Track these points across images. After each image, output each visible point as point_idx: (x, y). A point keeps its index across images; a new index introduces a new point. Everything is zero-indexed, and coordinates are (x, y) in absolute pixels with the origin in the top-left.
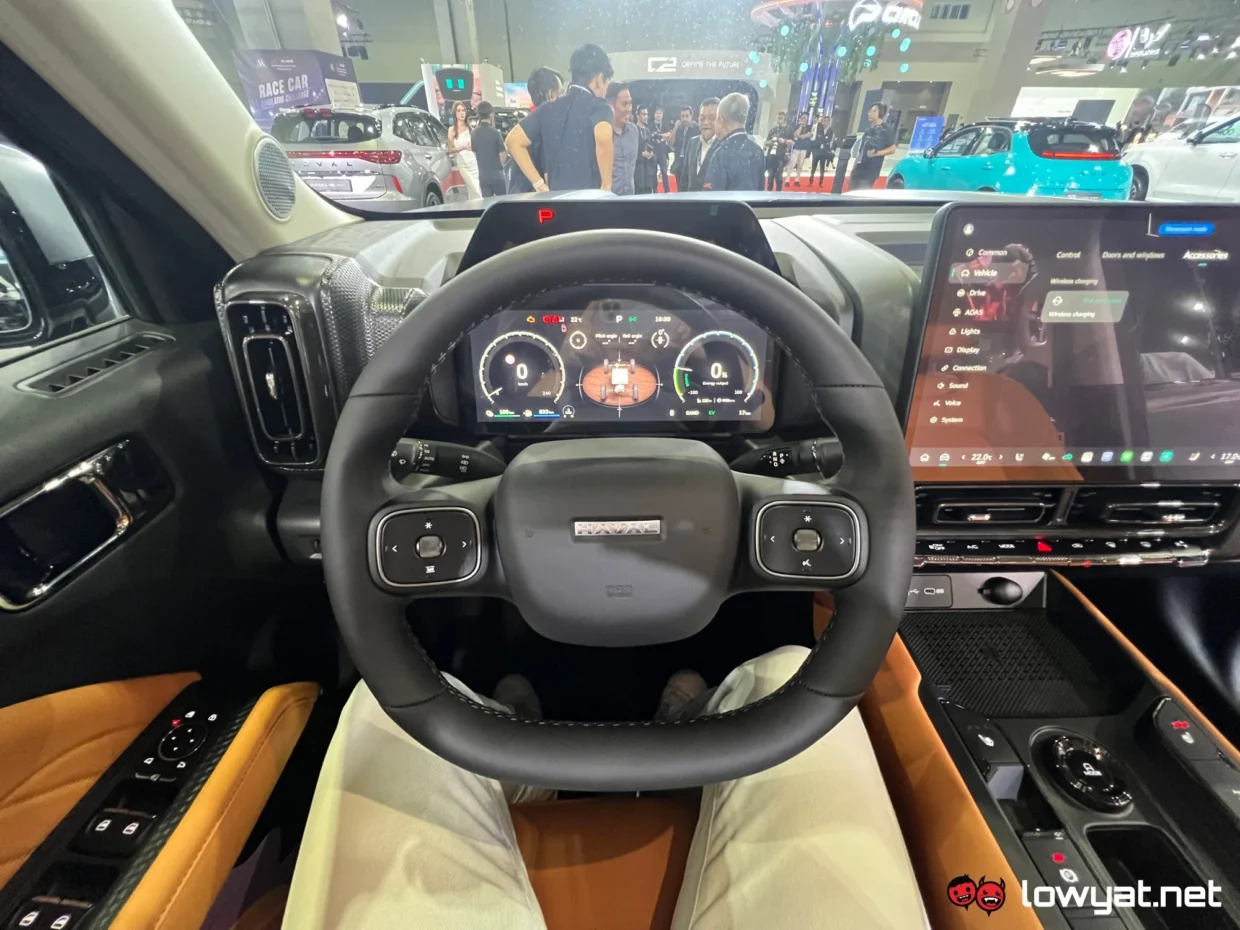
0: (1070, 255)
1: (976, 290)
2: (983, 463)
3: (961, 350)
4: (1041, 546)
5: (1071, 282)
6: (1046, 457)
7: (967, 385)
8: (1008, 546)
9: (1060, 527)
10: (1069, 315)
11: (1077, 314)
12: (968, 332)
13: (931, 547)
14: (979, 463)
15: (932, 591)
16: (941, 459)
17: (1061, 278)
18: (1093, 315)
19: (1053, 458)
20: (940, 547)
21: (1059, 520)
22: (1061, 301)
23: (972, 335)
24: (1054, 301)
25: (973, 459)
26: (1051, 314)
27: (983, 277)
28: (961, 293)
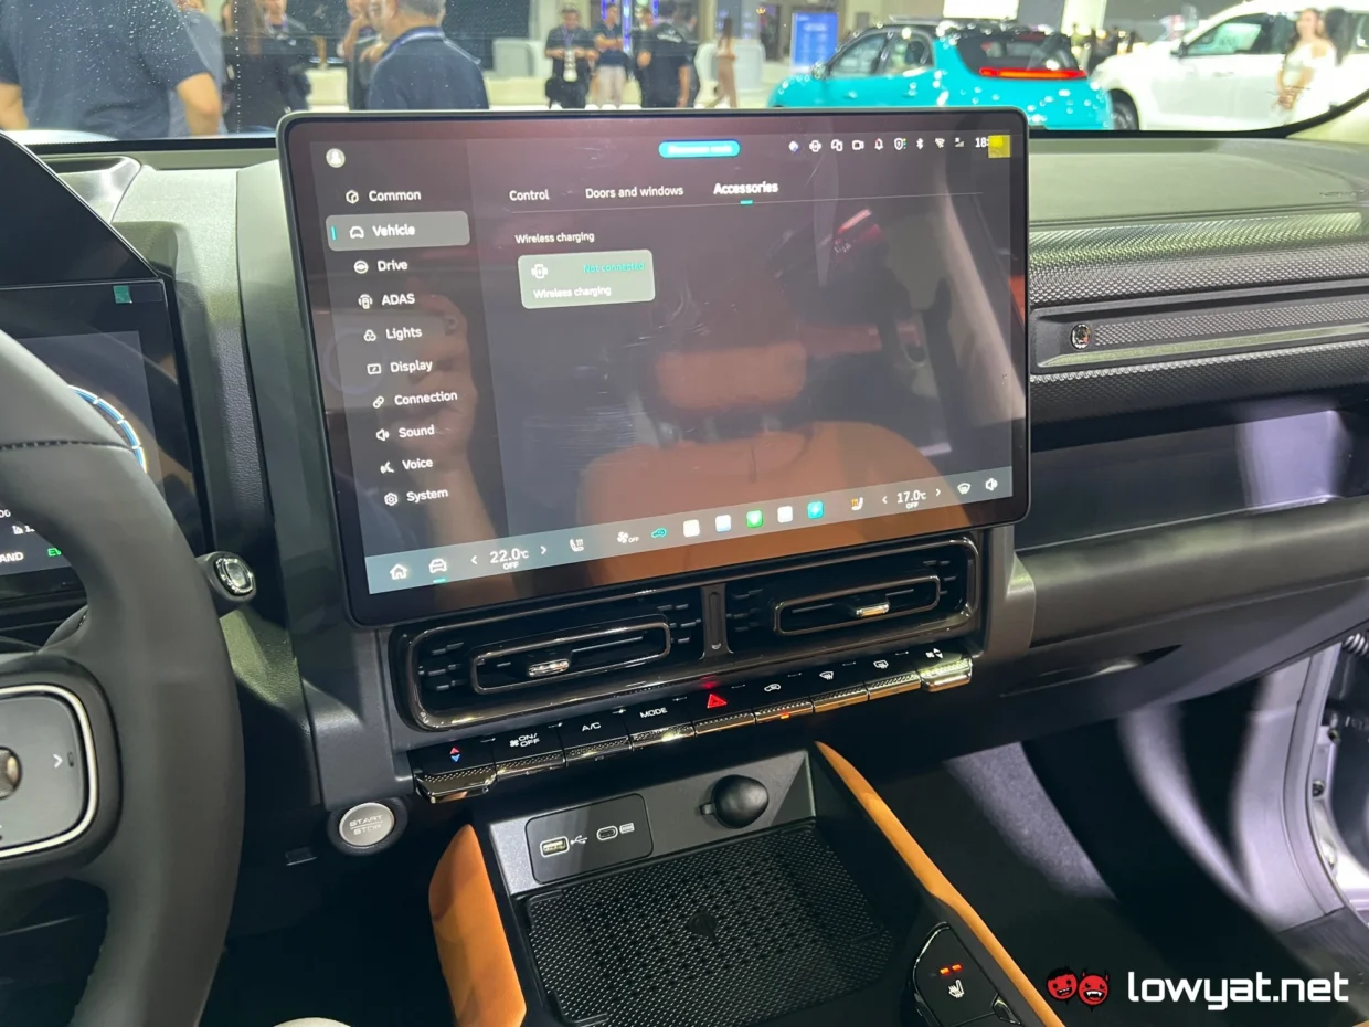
0: (532, 195)
1: (388, 260)
2: (516, 565)
3: (398, 367)
4: (713, 702)
5: (550, 239)
6: (623, 537)
7: (432, 427)
8: (655, 712)
9: (721, 658)
10: (568, 293)
11: (580, 292)
12: (400, 335)
13: (514, 743)
15: (610, 833)
16: (432, 571)
17: (532, 234)
18: (608, 292)
19: (636, 539)
20: (530, 740)
21: (714, 647)
22: (545, 271)
23: (408, 340)
24: (534, 272)
25: (493, 561)
26: (538, 294)
27: (391, 238)
28: (361, 267)
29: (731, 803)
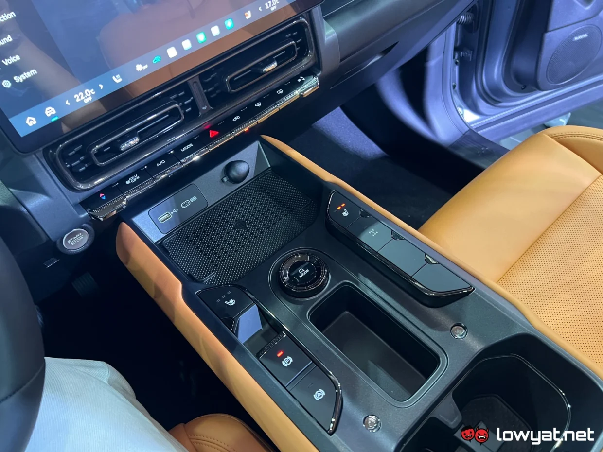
2: (90, 98)
4: (212, 134)
6: (139, 68)
7: (9, 37)
8: (188, 147)
9: (210, 112)
13: (128, 182)
14: (87, 101)
15: (187, 203)
19: (146, 66)
20: (136, 178)
21: (204, 108)
25: (78, 100)
29: (234, 173)
